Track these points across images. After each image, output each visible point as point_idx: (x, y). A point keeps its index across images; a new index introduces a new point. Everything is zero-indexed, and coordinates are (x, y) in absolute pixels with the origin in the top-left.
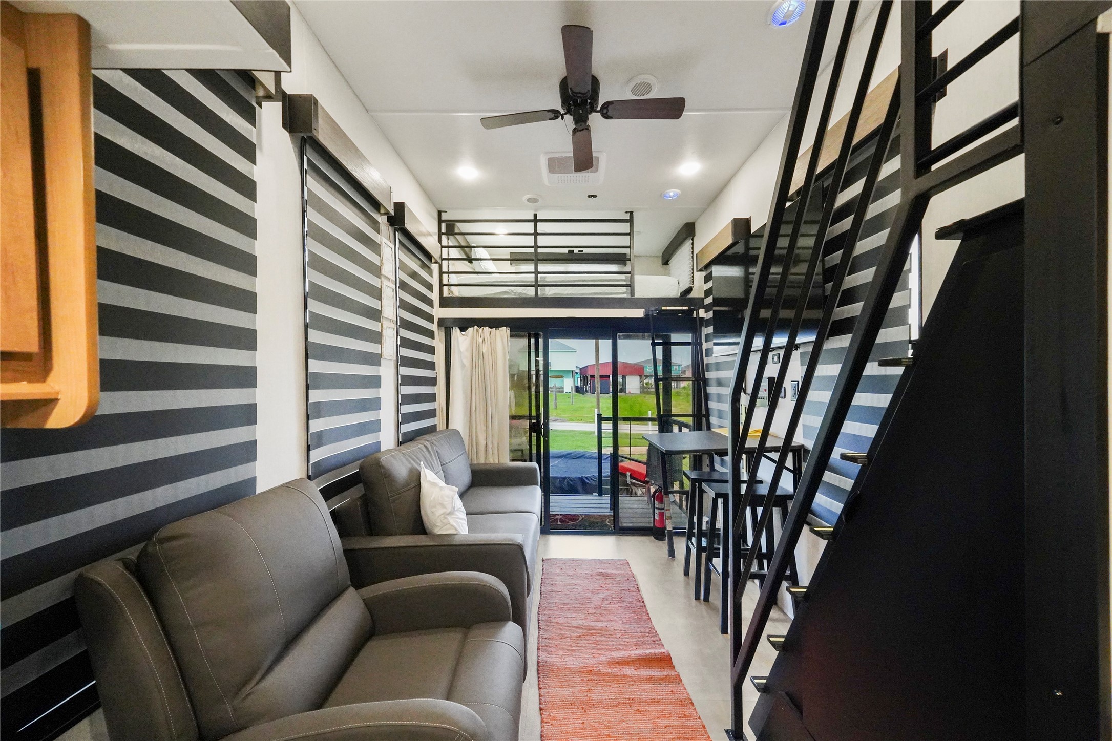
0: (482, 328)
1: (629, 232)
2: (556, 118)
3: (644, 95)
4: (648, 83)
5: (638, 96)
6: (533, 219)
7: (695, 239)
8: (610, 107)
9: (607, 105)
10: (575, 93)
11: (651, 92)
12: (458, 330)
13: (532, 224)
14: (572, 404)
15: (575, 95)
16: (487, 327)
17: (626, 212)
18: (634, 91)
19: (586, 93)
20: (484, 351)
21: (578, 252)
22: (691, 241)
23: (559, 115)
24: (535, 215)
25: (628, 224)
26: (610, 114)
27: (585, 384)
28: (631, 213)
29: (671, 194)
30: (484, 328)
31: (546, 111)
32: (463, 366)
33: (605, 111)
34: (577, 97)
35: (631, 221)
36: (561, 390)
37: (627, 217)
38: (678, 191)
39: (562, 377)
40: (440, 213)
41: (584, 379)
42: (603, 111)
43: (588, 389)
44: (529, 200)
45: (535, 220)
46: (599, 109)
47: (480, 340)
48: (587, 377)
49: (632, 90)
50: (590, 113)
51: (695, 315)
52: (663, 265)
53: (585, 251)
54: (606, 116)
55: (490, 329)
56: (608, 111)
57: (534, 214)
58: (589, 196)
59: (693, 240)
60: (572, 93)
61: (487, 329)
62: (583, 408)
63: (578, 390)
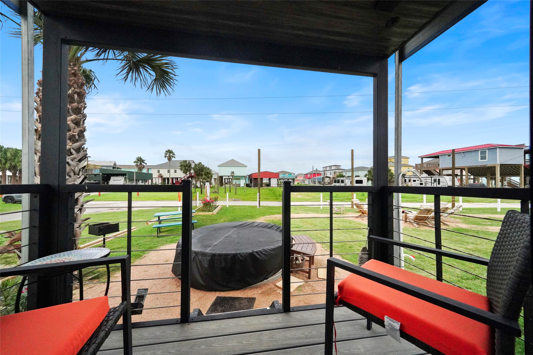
14: (244, 192)
27: (251, 182)
36: (239, 185)
39: (240, 179)
41: (251, 180)
43: (253, 185)
48: (252, 179)
62: (250, 194)
63: (248, 185)
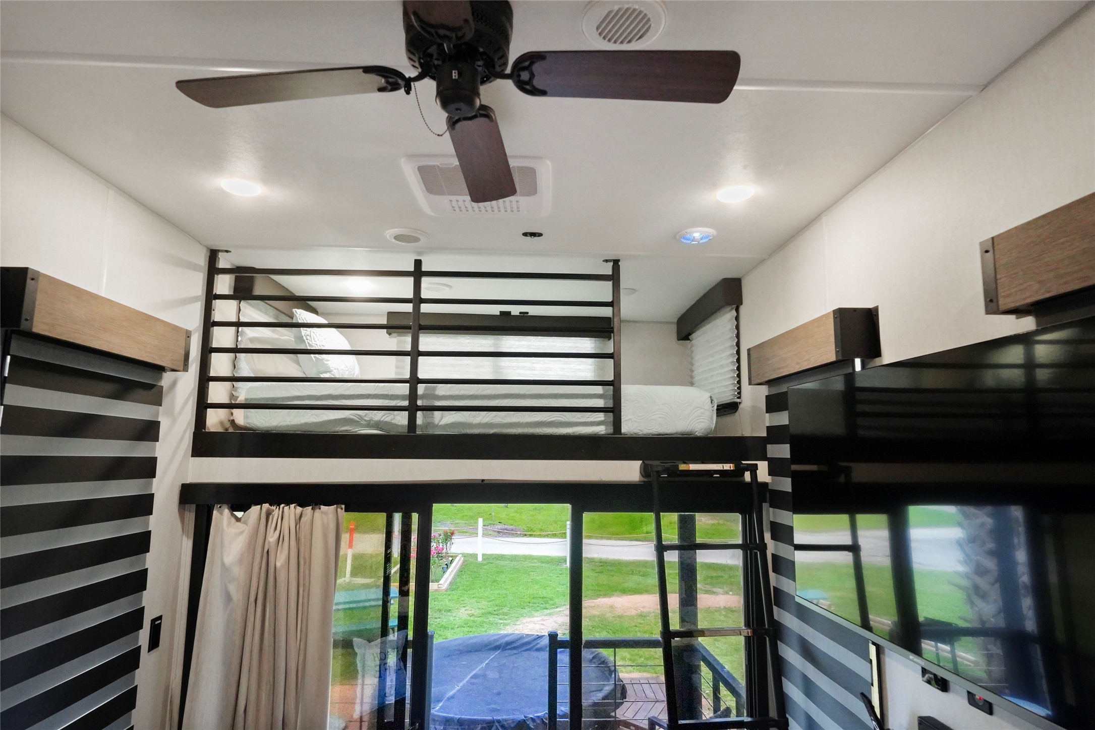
0: (282, 505)
1: (610, 300)
2: (394, 87)
3: (629, 42)
4: (641, 12)
5: (615, 42)
6: (413, 270)
7: (742, 309)
8: (537, 67)
9: (531, 59)
10: (432, 26)
11: (648, 34)
12: (226, 512)
13: (411, 280)
15: (433, 31)
16: (292, 506)
17: (607, 261)
18: (603, 32)
19: (459, 29)
20: (278, 564)
21: (519, 314)
22: (734, 313)
23: (400, 81)
24: (418, 263)
25: (609, 284)
26: (538, 83)
28: (616, 263)
29: (697, 235)
30: (286, 508)
31: (361, 70)
32: (228, 598)
33: (525, 76)
34: (440, 36)
35: (614, 278)
37: (608, 270)
38: (711, 231)
40: (213, 255)
42: (519, 76)
44: (397, 238)
45: (418, 273)
46: (508, 70)
47: (272, 538)
49: (598, 28)
50: (486, 79)
51: (747, 476)
52: (679, 339)
53: (533, 310)
54: (529, 88)
55: (299, 509)
56: (532, 75)
57: (415, 260)
58: (525, 234)
59: (737, 310)
60: (422, 27)
61: (292, 511)
